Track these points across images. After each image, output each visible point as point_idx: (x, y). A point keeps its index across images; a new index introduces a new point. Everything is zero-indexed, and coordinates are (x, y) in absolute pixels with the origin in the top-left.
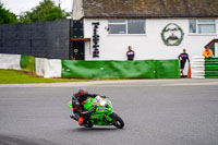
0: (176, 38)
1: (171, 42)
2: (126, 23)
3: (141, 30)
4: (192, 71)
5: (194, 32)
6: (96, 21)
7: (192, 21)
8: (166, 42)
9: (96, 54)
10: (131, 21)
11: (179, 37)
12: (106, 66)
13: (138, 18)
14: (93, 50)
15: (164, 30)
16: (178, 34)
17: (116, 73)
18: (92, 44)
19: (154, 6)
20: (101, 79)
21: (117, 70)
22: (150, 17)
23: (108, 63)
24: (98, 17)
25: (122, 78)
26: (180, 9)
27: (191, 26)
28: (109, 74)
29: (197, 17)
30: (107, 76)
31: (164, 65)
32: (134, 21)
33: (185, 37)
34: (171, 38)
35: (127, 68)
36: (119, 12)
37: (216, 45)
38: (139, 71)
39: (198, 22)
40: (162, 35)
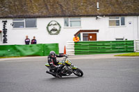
0: (56, 30)
1: (53, 32)
2: (24, 21)
3: (34, 25)
4: (67, 50)
5: (68, 26)
6: (5, 20)
7: (66, 19)
8: (50, 32)
9: (5, 41)
10: (27, 19)
11: (58, 29)
12: (11, 48)
14: (3, 38)
15: (49, 25)
16: (57, 27)
17: (18, 53)
18: (3, 34)
19: (42, 10)
20: (9, 57)
21: (19, 51)
22: (39, 17)
23: (13, 47)
24: (6, 18)
25: (22, 56)
26: (58, 11)
27: (65, 22)
28: (14, 53)
29: (69, 16)
30: (13, 55)
31: (49, 47)
32: (29, 19)
33: (62, 29)
34: (53, 30)
35: (25, 50)
36: (20, 14)
37: (82, 34)
38: (33, 51)
39: (69, 19)
40: (47, 28)
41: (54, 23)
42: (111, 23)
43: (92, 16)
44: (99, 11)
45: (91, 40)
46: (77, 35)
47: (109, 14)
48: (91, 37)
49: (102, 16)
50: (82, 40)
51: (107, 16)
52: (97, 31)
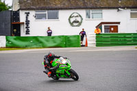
0: (78, 22)
1: (75, 24)
2: (46, 12)
3: (56, 17)
4: (88, 42)
5: (89, 17)
6: (27, 12)
7: (88, 11)
8: (72, 24)
9: (27, 32)
10: (49, 11)
11: (80, 21)
12: (34, 40)
13: (54, 9)
14: (25, 30)
15: (70, 17)
16: (79, 19)
17: (41, 44)
18: (25, 26)
19: (64, 2)
20: (31, 48)
21: (41, 42)
22: (61, 9)
23: (36, 38)
24: (28, 9)
25: (44, 47)
26: (80, 4)
27: (87, 14)
28: (36, 45)
29: (91, 8)
30: (35, 46)
31: (71, 38)
32: (51, 11)
33: (84, 21)
34: (75, 22)
35: (47, 41)
36: (42, 6)
37: (103, 26)
38: (55, 42)
39: (91, 11)
40: (69, 20)
41: (75, 15)
42: (133, 15)
43: (114, 8)
44: (121, 3)
45: (112, 32)
46: (99, 26)
47: (130, 6)
48: (112, 29)
49: (124, 8)
50: (103, 32)
51: (128, 8)
52: (119, 23)
